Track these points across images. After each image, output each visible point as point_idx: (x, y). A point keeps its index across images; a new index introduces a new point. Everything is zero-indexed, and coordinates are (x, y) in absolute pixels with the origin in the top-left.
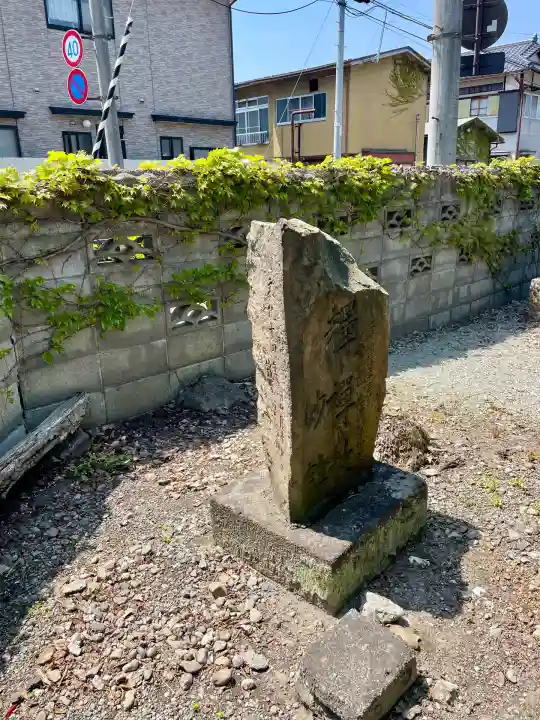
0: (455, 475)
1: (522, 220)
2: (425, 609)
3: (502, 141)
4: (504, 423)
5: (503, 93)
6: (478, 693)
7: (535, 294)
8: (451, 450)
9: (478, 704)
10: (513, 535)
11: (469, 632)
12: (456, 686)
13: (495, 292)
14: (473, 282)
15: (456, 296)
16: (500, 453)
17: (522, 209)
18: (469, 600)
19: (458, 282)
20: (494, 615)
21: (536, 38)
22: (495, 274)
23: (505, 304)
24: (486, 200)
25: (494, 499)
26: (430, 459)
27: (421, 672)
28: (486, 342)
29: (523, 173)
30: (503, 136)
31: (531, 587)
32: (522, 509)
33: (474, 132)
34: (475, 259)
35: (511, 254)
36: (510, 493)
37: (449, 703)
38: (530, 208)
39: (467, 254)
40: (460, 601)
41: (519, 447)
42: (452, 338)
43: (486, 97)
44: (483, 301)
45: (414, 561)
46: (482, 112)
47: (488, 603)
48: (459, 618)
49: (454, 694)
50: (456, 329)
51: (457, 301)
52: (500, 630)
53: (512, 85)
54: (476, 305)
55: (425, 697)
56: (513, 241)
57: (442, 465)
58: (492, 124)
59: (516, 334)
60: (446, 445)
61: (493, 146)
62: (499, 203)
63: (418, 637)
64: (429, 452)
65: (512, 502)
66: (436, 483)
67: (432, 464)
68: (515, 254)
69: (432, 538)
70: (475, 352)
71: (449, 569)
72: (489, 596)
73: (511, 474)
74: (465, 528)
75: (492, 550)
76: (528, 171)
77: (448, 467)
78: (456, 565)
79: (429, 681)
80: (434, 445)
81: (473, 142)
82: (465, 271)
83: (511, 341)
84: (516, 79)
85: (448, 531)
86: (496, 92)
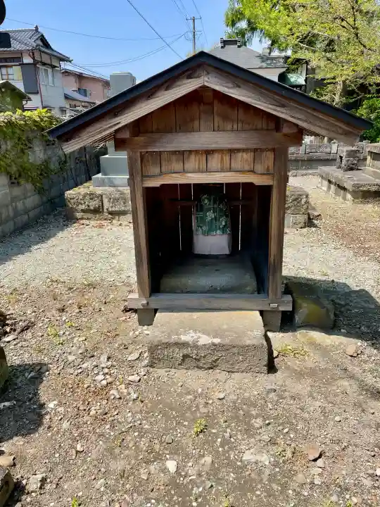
0: (28, 335)
1: (49, 153)
2: (16, 435)
3: (30, 99)
4: (60, 289)
5: (22, 65)
6: (59, 471)
7: (69, 201)
8: (24, 318)
9: (61, 478)
10: (71, 358)
11: (49, 434)
12: (44, 475)
13: (43, 204)
14: (25, 198)
15: (15, 209)
16: (59, 310)
17: (48, 145)
18: (47, 413)
19: (14, 199)
20: (64, 415)
21: (37, 27)
22: (40, 191)
23: (53, 211)
24: (19, 139)
25: (56, 340)
26: (8, 330)
27: (18, 479)
28: (43, 239)
29: (42, 120)
30: (30, 96)
31: (86, 386)
32: (75, 340)
33: (9, 91)
34: (22, 181)
35: (48, 176)
36: (67, 333)
37: (41, 488)
38: (53, 144)
39: (15, 179)
40: (41, 416)
41: (70, 302)
42: (19, 240)
43: (11, 66)
44: (37, 211)
45: (4, 406)
46: (10, 77)
47: (60, 409)
48: (41, 429)
49: (43, 481)
50: (21, 233)
51: (16, 213)
52: (69, 422)
53: (27, 60)
54: (32, 214)
55: (23, 494)
56: (47, 167)
57: (19, 330)
58: (20, 86)
59: (62, 230)
60: (20, 316)
61: (24, 102)
62: (29, 141)
63: (13, 457)
64: (8, 325)
65: (69, 337)
66: (15, 345)
67: (10, 333)
68: (50, 176)
69: (16, 384)
70: (36, 247)
71: (30, 400)
72: (60, 404)
73: (67, 320)
74: (39, 368)
75: (59, 374)
76: (45, 119)
77: (22, 331)
78: (36, 394)
79: (24, 482)
80: (11, 319)
81: (9, 99)
82: (17, 191)
83: (60, 234)
84: (30, 55)
85: (26, 374)
86: (17, 64)
